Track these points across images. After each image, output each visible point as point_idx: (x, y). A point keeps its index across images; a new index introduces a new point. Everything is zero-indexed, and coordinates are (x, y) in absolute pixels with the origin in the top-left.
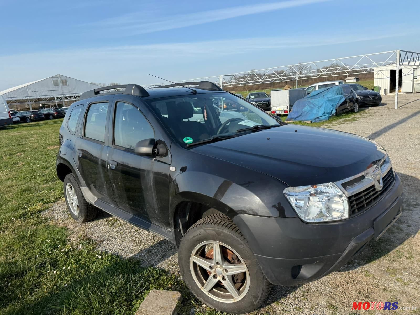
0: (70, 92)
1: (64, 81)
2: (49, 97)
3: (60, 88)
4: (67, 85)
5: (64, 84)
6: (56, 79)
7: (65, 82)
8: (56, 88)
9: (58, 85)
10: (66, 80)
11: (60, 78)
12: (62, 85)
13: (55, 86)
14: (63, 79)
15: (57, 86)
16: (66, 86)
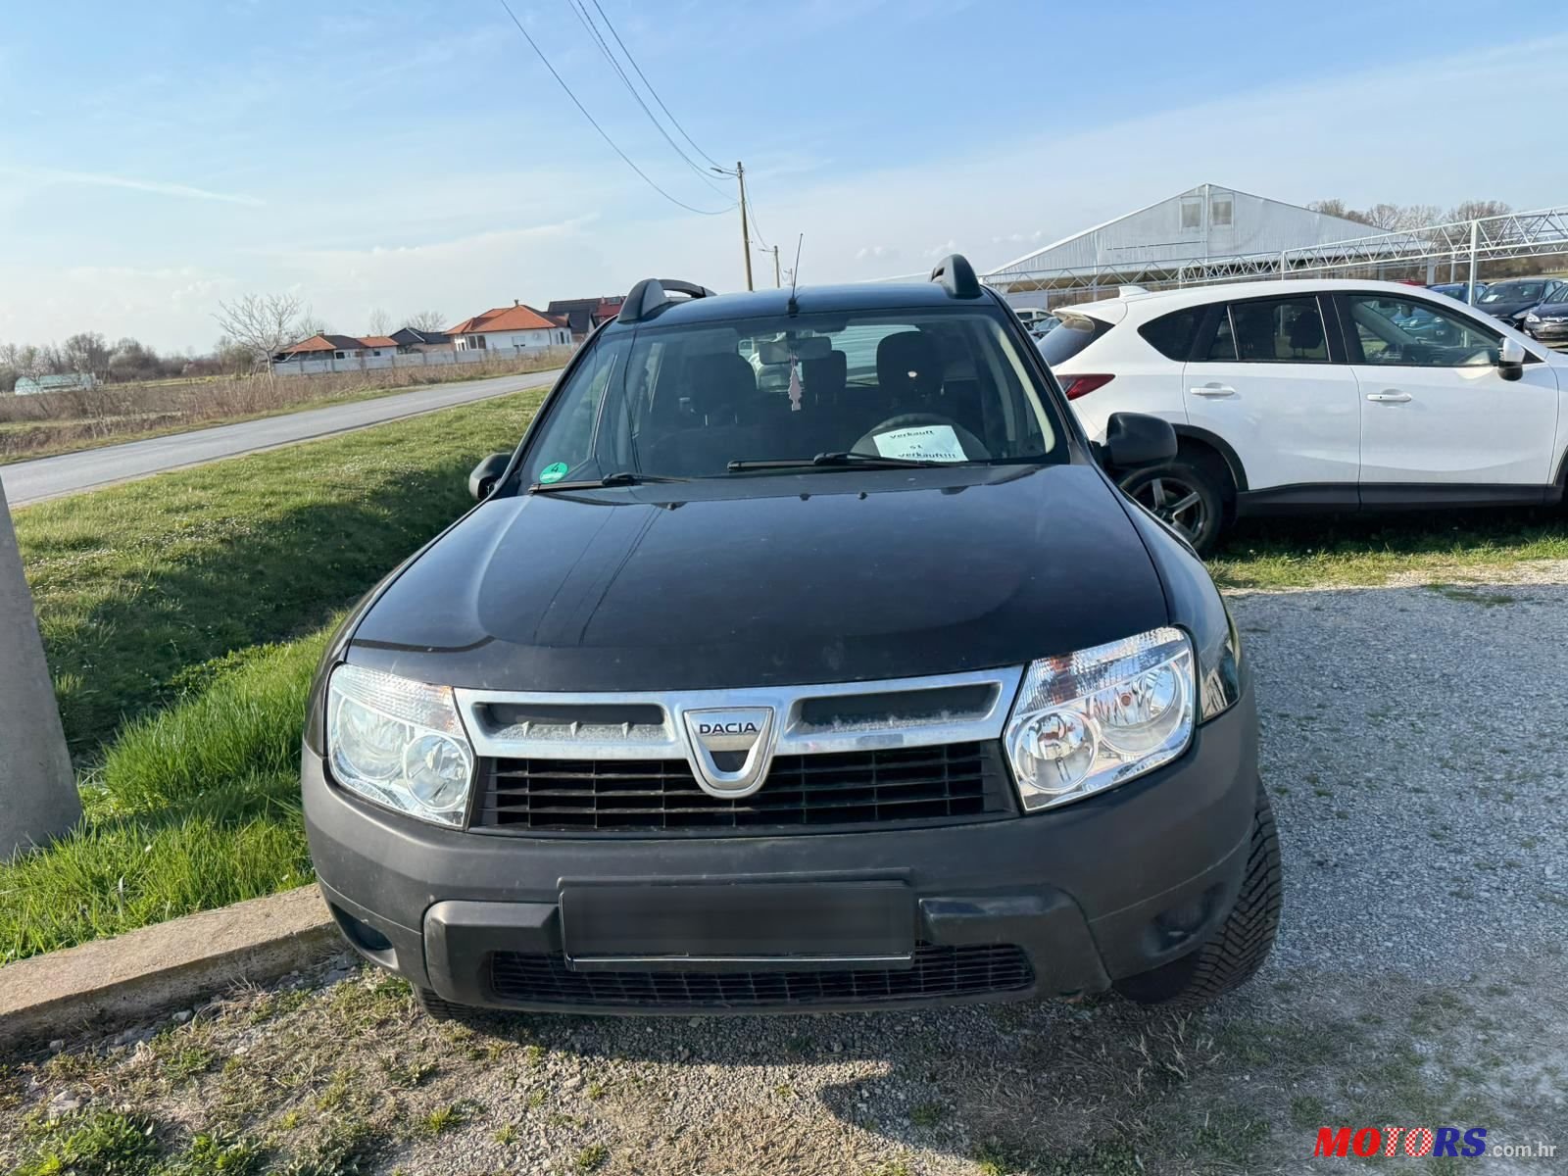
0: (1236, 248)
1: (1222, 208)
2: (1141, 268)
3: (1203, 236)
4: (1229, 223)
5: (1221, 218)
6: (1193, 201)
7: (1223, 213)
8: (1190, 235)
9: (1197, 225)
10: (1228, 205)
11: (1211, 196)
12: (1211, 222)
13: (1185, 229)
14: (1219, 199)
15: (1193, 228)
16: (1227, 227)
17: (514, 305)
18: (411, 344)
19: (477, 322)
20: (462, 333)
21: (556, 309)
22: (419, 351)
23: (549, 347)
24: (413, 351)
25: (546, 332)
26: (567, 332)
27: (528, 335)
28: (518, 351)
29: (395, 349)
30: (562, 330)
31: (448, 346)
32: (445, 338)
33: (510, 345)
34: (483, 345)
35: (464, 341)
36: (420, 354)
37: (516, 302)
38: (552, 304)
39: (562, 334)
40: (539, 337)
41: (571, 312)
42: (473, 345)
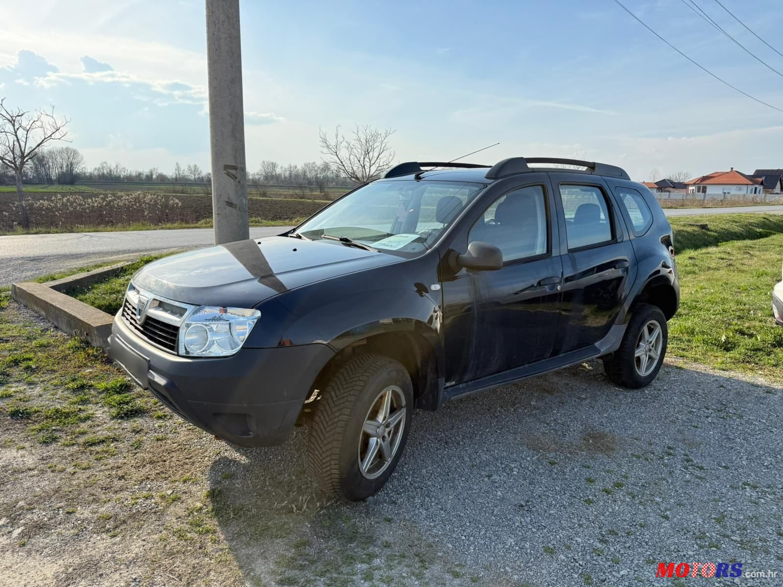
17: (730, 170)
18: (665, 187)
19: (704, 178)
20: (694, 184)
21: (759, 173)
22: (669, 192)
23: (744, 195)
24: (665, 192)
25: (745, 187)
26: (760, 188)
27: (734, 187)
28: (724, 196)
29: (656, 189)
30: (757, 186)
31: (685, 190)
32: (684, 186)
33: (721, 192)
34: (704, 191)
35: (694, 188)
36: (668, 193)
37: (732, 169)
38: (757, 171)
39: (756, 188)
40: (740, 189)
41: (767, 177)
42: (699, 191)
